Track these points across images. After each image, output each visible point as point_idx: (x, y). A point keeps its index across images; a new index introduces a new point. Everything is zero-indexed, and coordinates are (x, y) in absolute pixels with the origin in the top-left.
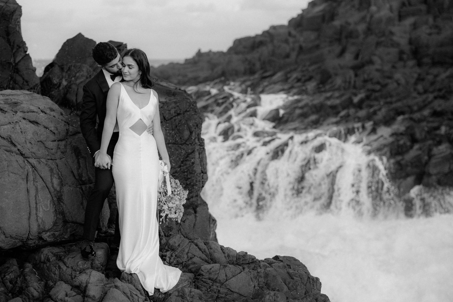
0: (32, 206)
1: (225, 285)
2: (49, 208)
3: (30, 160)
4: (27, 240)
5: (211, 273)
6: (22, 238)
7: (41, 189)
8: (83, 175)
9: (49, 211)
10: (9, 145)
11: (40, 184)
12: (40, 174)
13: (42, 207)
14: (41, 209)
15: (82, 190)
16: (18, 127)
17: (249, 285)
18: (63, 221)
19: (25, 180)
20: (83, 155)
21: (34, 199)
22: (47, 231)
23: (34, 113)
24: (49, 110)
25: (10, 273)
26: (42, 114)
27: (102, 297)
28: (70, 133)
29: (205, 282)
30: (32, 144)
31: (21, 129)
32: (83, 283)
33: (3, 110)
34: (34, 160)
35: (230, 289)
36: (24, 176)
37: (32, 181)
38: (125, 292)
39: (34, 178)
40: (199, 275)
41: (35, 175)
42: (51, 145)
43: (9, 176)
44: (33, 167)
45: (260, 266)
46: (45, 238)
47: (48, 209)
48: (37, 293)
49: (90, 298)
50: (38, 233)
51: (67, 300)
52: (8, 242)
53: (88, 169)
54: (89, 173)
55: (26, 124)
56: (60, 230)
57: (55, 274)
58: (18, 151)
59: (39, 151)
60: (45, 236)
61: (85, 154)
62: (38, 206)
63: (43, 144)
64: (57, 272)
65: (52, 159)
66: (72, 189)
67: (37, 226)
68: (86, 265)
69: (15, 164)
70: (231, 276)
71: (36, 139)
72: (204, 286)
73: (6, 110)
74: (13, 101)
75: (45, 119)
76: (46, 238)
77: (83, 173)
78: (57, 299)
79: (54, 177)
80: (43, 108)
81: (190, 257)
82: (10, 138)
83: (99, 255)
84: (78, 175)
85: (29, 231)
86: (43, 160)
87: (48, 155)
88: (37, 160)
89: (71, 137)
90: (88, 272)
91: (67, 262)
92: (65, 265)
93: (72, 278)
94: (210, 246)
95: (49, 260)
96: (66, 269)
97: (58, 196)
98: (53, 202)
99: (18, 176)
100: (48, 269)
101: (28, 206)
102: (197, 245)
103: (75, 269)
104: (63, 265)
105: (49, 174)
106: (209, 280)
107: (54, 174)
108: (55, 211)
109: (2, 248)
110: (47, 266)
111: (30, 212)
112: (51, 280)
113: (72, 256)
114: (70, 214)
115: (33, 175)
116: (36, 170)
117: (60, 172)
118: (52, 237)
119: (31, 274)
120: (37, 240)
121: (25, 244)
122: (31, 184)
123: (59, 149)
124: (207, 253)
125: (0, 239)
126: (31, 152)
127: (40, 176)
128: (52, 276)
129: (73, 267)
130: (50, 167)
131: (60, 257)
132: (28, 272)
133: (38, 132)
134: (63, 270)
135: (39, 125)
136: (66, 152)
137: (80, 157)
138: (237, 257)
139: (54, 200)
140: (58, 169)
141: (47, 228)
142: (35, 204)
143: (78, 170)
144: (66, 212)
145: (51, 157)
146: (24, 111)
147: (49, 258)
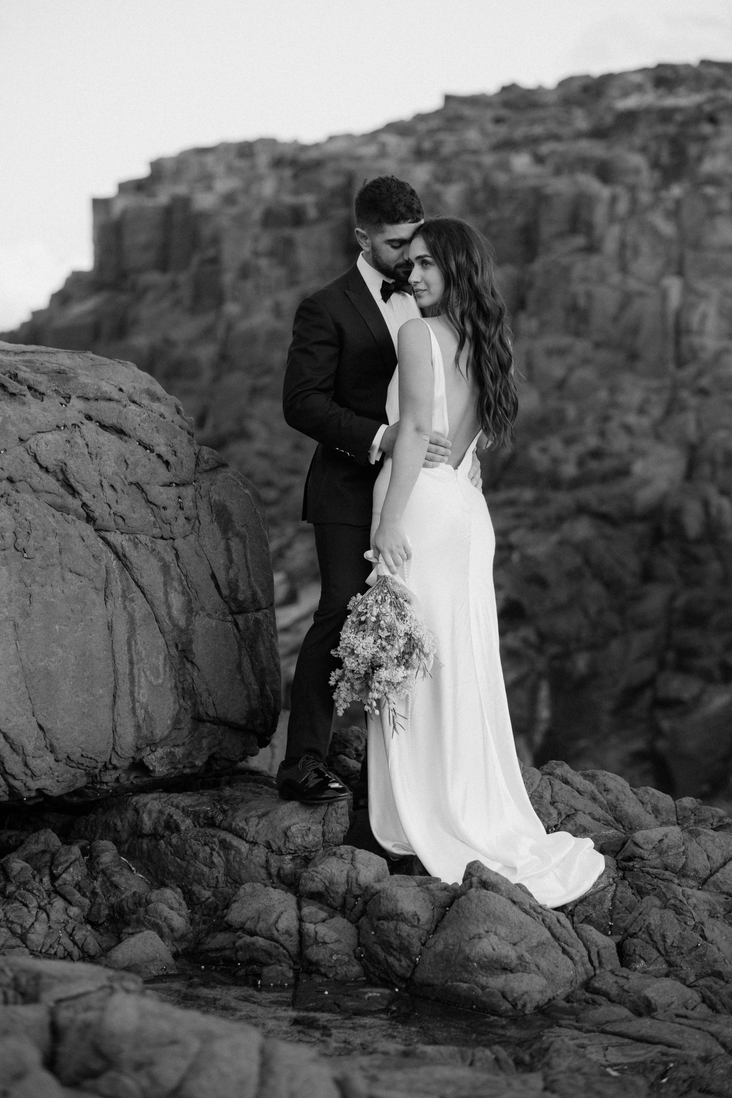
0: (121, 671)
1: (714, 883)
2: (162, 676)
3: (111, 537)
4: (102, 769)
6: (94, 764)
7: (141, 623)
8: (240, 584)
9: (161, 685)
10: (62, 490)
11: (140, 606)
12: (139, 578)
13: (145, 673)
14: (143, 680)
15: (236, 625)
16: (79, 441)
18: (192, 718)
19: (102, 594)
20: (238, 528)
21: (126, 648)
22: (157, 745)
23: (111, 402)
24: (144, 395)
25: (68, 867)
26: (133, 407)
27: (436, 917)
28: (203, 466)
29: (656, 877)
30: (115, 490)
31: (87, 445)
32: (337, 883)
33: (36, 391)
34: (123, 536)
36: (100, 585)
37: (120, 599)
39: (125, 588)
40: (630, 859)
41: (127, 580)
42: (164, 496)
43: (64, 579)
44: (121, 557)
46: (152, 764)
47: (160, 681)
48: (180, 919)
49: (405, 920)
50: (135, 749)
51: (316, 933)
52: (61, 776)
53: (251, 567)
54: (253, 579)
55: (98, 434)
56: (184, 744)
57: (211, 865)
58: (81, 510)
59: (134, 512)
60: (154, 759)
61: (243, 526)
62: (136, 671)
63: (143, 491)
64: (216, 859)
65: (162, 538)
66: (214, 623)
67: (132, 730)
69: (78, 547)
70: (721, 861)
71: (126, 478)
73: (42, 389)
75: (144, 421)
76: (153, 766)
77: (240, 580)
79: (171, 589)
80: (131, 391)
81: (565, 813)
82: (64, 468)
84: (229, 585)
85: (113, 744)
87: (154, 524)
88: (127, 536)
89: (205, 475)
90: (342, 852)
91: (246, 827)
92: (241, 837)
93: (269, 875)
94: (605, 785)
95: (173, 826)
96: (248, 848)
97: (182, 644)
98: (170, 660)
99: (85, 581)
100: (179, 852)
101: (111, 669)
102: (566, 782)
103: (279, 848)
104: (235, 838)
105: (160, 579)
106: (666, 869)
107: (172, 579)
108: (176, 687)
109: (44, 791)
110: (171, 845)
111: (116, 687)
112: (200, 883)
113: (253, 813)
114: (210, 695)
115: (121, 581)
116: (125, 566)
117: (184, 575)
118: (166, 761)
119: (121, 869)
120: (125, 771)
121: (93, 782)
122: (118, 605)
123: (180, 507)
124: (601, 802)
125: (44, 764)
126: (115, 514)
127: (137, 583)
128: (202, 870)
129: (271, 842)
130: (162, 559)
131: (208, 818)
132: (109, 864)
133: (127, 456)
134: (238, 851)
135: (126, 438)
136: (198, 517)
137: (230, 535)
138: (678, 813)
139: (172, 654)
140: (179, 564)
141: (160, 736)
142: (128, 663)
143: (228, 571)
144: (200, 690)
145: (161, 531)
146: (87, 396)
147: (175, 820)
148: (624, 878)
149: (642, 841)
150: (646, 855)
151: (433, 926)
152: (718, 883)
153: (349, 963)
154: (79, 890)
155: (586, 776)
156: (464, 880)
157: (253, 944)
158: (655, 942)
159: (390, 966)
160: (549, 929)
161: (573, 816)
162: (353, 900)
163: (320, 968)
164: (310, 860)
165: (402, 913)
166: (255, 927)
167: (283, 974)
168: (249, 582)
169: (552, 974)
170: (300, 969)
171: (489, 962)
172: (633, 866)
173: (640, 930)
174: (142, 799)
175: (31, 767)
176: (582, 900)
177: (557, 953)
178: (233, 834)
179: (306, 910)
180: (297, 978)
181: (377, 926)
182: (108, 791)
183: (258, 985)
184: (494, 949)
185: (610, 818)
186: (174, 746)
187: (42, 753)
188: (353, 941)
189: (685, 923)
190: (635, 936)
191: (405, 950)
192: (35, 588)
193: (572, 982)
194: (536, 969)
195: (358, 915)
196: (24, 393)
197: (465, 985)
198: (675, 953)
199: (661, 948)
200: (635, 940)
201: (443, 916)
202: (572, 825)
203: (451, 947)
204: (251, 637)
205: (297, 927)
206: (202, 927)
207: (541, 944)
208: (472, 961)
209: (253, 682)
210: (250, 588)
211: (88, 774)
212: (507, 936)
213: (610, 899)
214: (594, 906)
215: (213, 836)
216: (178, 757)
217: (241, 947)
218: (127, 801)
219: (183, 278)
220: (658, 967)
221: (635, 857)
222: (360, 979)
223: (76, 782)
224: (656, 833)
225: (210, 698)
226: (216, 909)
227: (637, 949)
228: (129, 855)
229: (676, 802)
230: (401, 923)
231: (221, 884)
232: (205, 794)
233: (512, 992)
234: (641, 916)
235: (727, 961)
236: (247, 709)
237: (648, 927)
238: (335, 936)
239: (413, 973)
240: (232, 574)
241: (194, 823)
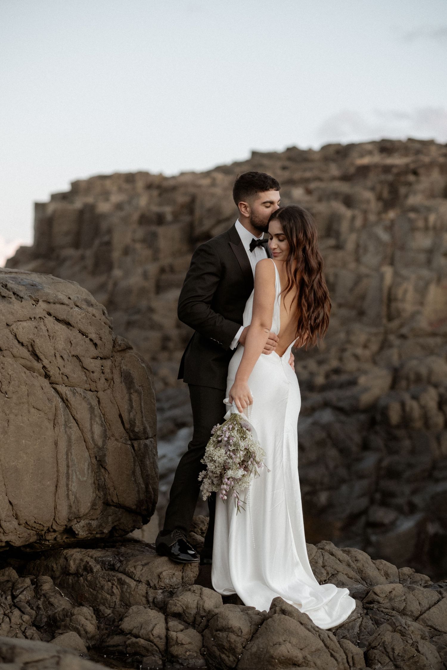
0: (61, 471)
2: (86, 476)
3: (59, 388)
4: (47, 531)
6: (41, 528)
7: (75, 442)
8: (137, 422)
9: (86, 481)
10: (31, 357)
11: (75, 432)
12: (75, 414)
13: (76, 473)
14: (74, 477)
15: (133, 446)
16: (43, 328)
18: (103, 503)
19: (52, 423)
20: (137, 387)
21: (65, 457)
22: (81, 518)
23: (63, 305)
24: (83, 302)
25: (23, 591)
26: (77, 309)
27: (252, 631)
28: (117, 348)
29: (387, 614)
30: (63, 359)
31: (48, 330)
32: (191, 608)
33: (18, 295)
34: (66, 388)
35: (434, 626)
36: (51, 417)
37: (63, 426)
39: (66, 420)
41: (68, 415)
42: (93, 365)
43: (29, 412)
44: (65, 401)
46: (77, 530)
47: (85, 479)
48: (92, 626)
49: (233, 632)
50: (67, 520)
51: (177, 638)
52: (21, 534)
53: (144, 412)
54: (144, 419)
55: (54, 324)
56: (97, 519)
57: (112, 594)
58: (42, 370)
59: (74, 374)
60: (79, 527)
61: (140, 386)
62: (70, 472)
63: (80, 361)
64: (115, 590)
65: (90, 390)
66: (120, 445)
67: (66, 508)
68: (175, 579)
69: (39, 393)
70: (428, 606)
71: (70, 352)
73: (21, 294)
75: (83, 318)
77: (136, 420)
78: (151, 636)
79: (94, 422)
80: (76, 299)
81: (331, 573)
82: (33, 344)
84: (129, 422)
85: (54, 516)
86: (78, 389)
87: (86, 381)
88: (69, 388)
89: (118, 354)
90: (194, 589)
91: (134, 571)
92: (131, 577)
93: (148, 602)
94: (356, 557)
95: (89, 569)
96: (135, 584)
97: (100, 456)
98: (92, 466)
99: (42, 414)
100: (92, 585)
101: (55, 469)
102: (332, 554)
103: (155, 585)
104: (128, 578)
105: (88, 416)
106: (393, 610)
107: (95, 416)
108: (94, 483)
109: (11, 543)
110: (87, 580)
111: (57, 481)
112: (104, 604)
113: (139, 563)
114: (115, 489)
115: (64, 415)
116: (67, 406)
117: (103, 414)
118: (86, 529)
119: (55, 594)
120: (60, 534)
121: (40, 540)
122: (61, 430)
123: (102, 372)
124: (354, 568)
125: (11, 526)
126: (62, 374)
127: (73, 417)
128: (106, 597)
129: (150, 581)
130: (90, 404)
131: (111, 565)
132: (48, 591)
133: (72, 339)
134: (129, 586)
135: (71, 328)
136: (113, 379)
137: (132, 391)
138: (400, 577)
139: (93, 462)
140: (100, 407)
141: (83, 513)
142: (66, 466)
143: (129, 413)
144: (109, 486)
145: (90, 386)
146: (49, 301)
147: (90, 565)
148: (367, 614)
149: (379, 592)
150: (381, 600)
151: (250, 636)
152: (425, 619)
153: (196, 657)
154: (29, 606)
155: (344, 551)
156: (271, 609)
157: (137, 643)
158: (387, 652)
159: (223, 660)
160: (323, 641)
161: (336, 575)
162: (200, 619)
163: (179, 660)
164: (173, 593)
165: (231, 628)
166: (139, 632)
167: (156, 661)
168: (142, 421)
170: (165, 660)
171: (285, 659)
172: (373, 607)
173: (379, 644)
174: (69, 552)
175: (3, 527)
176: (341, 626)
177: (327, 656)
178: (126, 575)
179: (171, 624)
180: (164, 664)
181: (215, 635)
182: (49, 546)
183: (140, 668)
184: (288, 652)
185: (358, 577)
186: (91, 520)
187: (10, 519)
188: (200, 644)
189: (407, 642)
190: (375, 648)
191: (232, 650)
192: (12, 417)
194: (314, 665)
195: (203, 628)
196: (11, 297)
198: (400, 659)
199: (391, 656)
200: (375, 651)
201: (257, 630)
202: (335, 580)
203: (261, 650)
204: (141, 454)
205: (165, 633)
206: (105, 631)
207: (318, 650)
208: (275, 659)
209: (142, 483)
210: (143, 424)
211: (38, 534)
212: (297, 644)
213: (358, 626)
214: (348, 630)
215: (114, 576)
216: (93, 527)
217: (129, 644)
218: (60, 552)
219: (89, 253)
220: (389, 668)
221: (374, 601)
222: (203, 667)
223: (30, 539)
224: (388, 587)
225: (115, 491)
226: (114, 621)
227: (376, 656)
228: (60, 586)
229: (399, 570)
230: (230, 633)
231: (117, 606)
232: (109, 550)
234: (379, 636)
235: (431, 666)
236: (137, 500)
237: (384, 643)
238: (189, 640)
239: (237, 665)
240: (132, 415)
241: (102, 568)
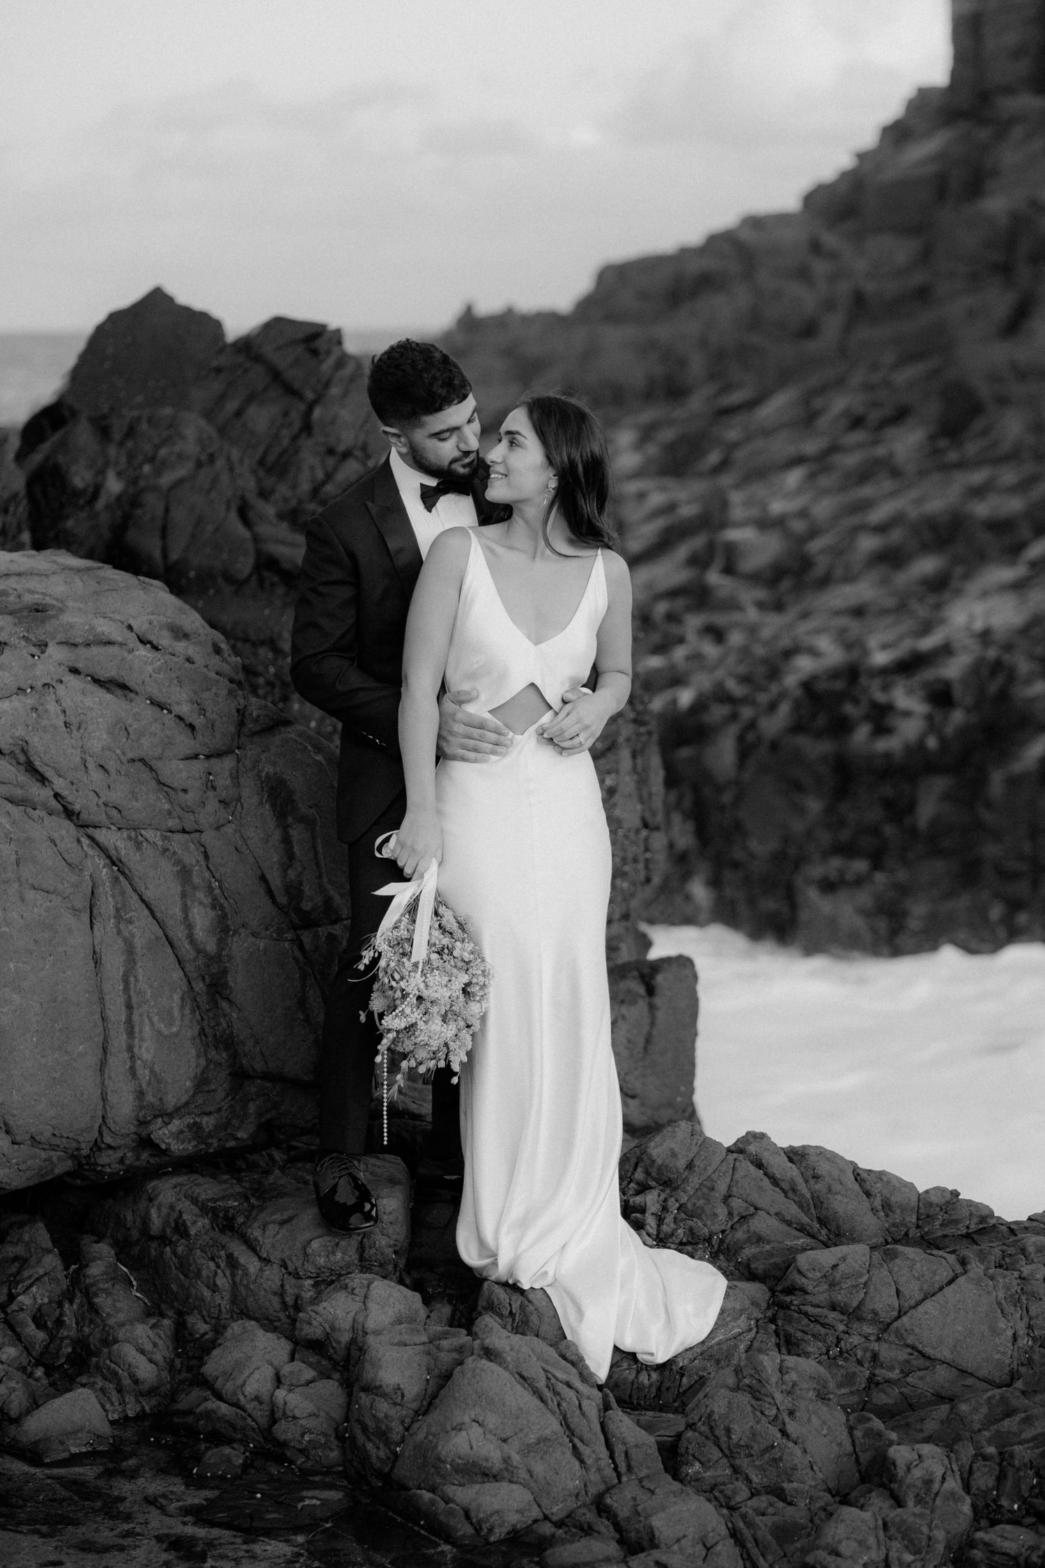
0: (113, 1018)
1: (897, 1330)
2: (178, 1022)
3: (101, 835)
4: (91, 1149)
5: (838, 1283)
6: (74, 1145)
7: (145, 951)
8: (306, 888)
9: (176, 1035)
10: (23, 778)
11: (142, 929)
12: (143, 889)
13: (150, 1020)
14: (147, 1029)
15: (299, 943)
16: (52, 707)
17: (995, 1331)
18: (230, 1074)
19: (85, 917)
20: (303, 809)
21: (121, 987)
22: (171, 1116)
23: (111, 647)
24: (165, 633)
25: (31, 1285)
26: (143, 652)
27: (429, 1391)
28: (250, 726)
29: (816, 1321)
30: (106, 771)
31: (64, 712)
32: (339, 1330)
34: (119, 833)
35: (920, 1347)
36: (81, 902)
37: (112, 920)
38: (525, 1374)
39: (119, 906)
40: (790, 1290)
41: (123, 893)
42: (184, 773)
43: (23, 900)
44: (114, 861)
45: (1023, 1251)
46: (164, 1142)
47: (175, 1029)
48: (150, 1367)
49: (384, 1395)
50: (135, 1123)
51: (287, 1403)
52: (24, 1162)
53: (323, 864)
54: (326, 880)
55: (84, 694)
56: (219, 1110)
57: (214, 1288)
58: (54, 803)
59: (137, 800)
60: (167, 1134)
61: (311, 807)
62: (135, 1017)
63: (151, 769)
64: (221, 1281)
65: (184, 831)
66: (262, 945)
67: (131, 1097)
68: (339, 1255)
69: (45, 853)
70: (919, 1296)
71: (124, 753)
72: (814, 1336)
73: (3, 636)
74: (28, 599)
75: (158, 671)
76: (166, 1144)
77: (305, 883)
78: (242, 1398)
79: (193, 901)
80: (145, 627)
81: (739, 1214)
82: (25, 748)
83: (390, 1213)
84: (286, 890)
85: (103, 1117)
86: (149, 834)
87: (170, 813)
88: (127, 833)
89: (253, 739)
90: (355, 1285)
91: (261, 1239)
92: (253, 1251)
93: (283, 1305)
95: (182, 1228)
96: (258, 1267)
97: (212, 975)
98: (193, 999)
99: (57, 900)
100: (184, 1265)
101: (98, 1016)
102: (759, 1165)
104: (247, 1252)
105: (176, 889)
106: (832, 1309)
107: (195, 888)
108: (202, 1035)
110: (176, 1254)
114: (257, 1043)
115: (113, 896)
116: (122, 873)
117: (216, 881)
118: (188, 1135)
119: (114, 1284)
120: (129, 1151)
121: (86, 1165)
122: (108, 929)
123: (210, 787)
124: (802, 1196)
126: (106, 805)
127: (140, 897)
128: (202, 1294)
129: (287, 1260)
131: (229, 1218)
132: (97, 1278)
133: (130, 722)
134: (247, 1271)
135: (132, 695)
136: (239, 799)
137: (290, 819)
138: (920, 1212)
139: (197, 990)
140: (210, 866)
141: (172, 1104)
142: (123, 1008)
143: (285, 871)
144: (241, 1037)
145: (182, 821)
146: (72, 641)
147: (184, 1221)
148: (773, 1320)
149: (807, 1267)
150: (810, 1286)
151: (425, 1403)
152: (904, 1331)
153: (326, 1445)
154: (38, 1319)
157: (216, 1411)
159: (367, 1455)
160: (565, 1417)
163: (287, 1451)
165: (381, 1386)
166: (224, 1386)
167: (229, 1460)
168: (320, 885)
169: (549, 1484)
171: (465, 1464)
172: (791, 1302)
173: (702, 1419)
174: (161, 1185)
177: (564, 1454)
178: (246, 1246)
179: (286, 1369)
181: (359, 1398)
183: (190, 1474)
184: (471, 1448)
186: (201, 1114)
188: (338, 1414)
190: (693, 1428)
191: (383, 1435)
193: (577, 1496)
194: (527, 1476)
197: (427, 1495)
198: (742, 1453)
199: (724, 1446)
200: (692, 1434)
201: (438, 1391)
202: (744, 1231)
203: (431, 1437)
204: (321, 959)
205: (271, 1391)
207: (542, 1440)
208: (444, 1462)
210: (322, 892)
211: (72, 1156)
212: (497, 1429)
215: (223, 1247)
216: (209, 1129)
217: (203, 1414)
220: (719, 1472)
221: (795, 1289)
223: (52, 1170)
224: (828, 1256)
225: (258, 1047)
227: (690, 1447)
228: (134, 1264)
230: (378, 1399)
231: (222, 1316)
233: (478, 1511)
234: (705, 1399)
235: (815, 1468)
237: (710, 1416)
238: (310, 1408)
239: (392, 1468)
240: (292, 874)
241: (212, 1223)
